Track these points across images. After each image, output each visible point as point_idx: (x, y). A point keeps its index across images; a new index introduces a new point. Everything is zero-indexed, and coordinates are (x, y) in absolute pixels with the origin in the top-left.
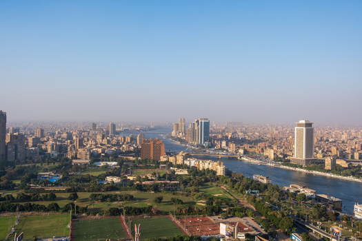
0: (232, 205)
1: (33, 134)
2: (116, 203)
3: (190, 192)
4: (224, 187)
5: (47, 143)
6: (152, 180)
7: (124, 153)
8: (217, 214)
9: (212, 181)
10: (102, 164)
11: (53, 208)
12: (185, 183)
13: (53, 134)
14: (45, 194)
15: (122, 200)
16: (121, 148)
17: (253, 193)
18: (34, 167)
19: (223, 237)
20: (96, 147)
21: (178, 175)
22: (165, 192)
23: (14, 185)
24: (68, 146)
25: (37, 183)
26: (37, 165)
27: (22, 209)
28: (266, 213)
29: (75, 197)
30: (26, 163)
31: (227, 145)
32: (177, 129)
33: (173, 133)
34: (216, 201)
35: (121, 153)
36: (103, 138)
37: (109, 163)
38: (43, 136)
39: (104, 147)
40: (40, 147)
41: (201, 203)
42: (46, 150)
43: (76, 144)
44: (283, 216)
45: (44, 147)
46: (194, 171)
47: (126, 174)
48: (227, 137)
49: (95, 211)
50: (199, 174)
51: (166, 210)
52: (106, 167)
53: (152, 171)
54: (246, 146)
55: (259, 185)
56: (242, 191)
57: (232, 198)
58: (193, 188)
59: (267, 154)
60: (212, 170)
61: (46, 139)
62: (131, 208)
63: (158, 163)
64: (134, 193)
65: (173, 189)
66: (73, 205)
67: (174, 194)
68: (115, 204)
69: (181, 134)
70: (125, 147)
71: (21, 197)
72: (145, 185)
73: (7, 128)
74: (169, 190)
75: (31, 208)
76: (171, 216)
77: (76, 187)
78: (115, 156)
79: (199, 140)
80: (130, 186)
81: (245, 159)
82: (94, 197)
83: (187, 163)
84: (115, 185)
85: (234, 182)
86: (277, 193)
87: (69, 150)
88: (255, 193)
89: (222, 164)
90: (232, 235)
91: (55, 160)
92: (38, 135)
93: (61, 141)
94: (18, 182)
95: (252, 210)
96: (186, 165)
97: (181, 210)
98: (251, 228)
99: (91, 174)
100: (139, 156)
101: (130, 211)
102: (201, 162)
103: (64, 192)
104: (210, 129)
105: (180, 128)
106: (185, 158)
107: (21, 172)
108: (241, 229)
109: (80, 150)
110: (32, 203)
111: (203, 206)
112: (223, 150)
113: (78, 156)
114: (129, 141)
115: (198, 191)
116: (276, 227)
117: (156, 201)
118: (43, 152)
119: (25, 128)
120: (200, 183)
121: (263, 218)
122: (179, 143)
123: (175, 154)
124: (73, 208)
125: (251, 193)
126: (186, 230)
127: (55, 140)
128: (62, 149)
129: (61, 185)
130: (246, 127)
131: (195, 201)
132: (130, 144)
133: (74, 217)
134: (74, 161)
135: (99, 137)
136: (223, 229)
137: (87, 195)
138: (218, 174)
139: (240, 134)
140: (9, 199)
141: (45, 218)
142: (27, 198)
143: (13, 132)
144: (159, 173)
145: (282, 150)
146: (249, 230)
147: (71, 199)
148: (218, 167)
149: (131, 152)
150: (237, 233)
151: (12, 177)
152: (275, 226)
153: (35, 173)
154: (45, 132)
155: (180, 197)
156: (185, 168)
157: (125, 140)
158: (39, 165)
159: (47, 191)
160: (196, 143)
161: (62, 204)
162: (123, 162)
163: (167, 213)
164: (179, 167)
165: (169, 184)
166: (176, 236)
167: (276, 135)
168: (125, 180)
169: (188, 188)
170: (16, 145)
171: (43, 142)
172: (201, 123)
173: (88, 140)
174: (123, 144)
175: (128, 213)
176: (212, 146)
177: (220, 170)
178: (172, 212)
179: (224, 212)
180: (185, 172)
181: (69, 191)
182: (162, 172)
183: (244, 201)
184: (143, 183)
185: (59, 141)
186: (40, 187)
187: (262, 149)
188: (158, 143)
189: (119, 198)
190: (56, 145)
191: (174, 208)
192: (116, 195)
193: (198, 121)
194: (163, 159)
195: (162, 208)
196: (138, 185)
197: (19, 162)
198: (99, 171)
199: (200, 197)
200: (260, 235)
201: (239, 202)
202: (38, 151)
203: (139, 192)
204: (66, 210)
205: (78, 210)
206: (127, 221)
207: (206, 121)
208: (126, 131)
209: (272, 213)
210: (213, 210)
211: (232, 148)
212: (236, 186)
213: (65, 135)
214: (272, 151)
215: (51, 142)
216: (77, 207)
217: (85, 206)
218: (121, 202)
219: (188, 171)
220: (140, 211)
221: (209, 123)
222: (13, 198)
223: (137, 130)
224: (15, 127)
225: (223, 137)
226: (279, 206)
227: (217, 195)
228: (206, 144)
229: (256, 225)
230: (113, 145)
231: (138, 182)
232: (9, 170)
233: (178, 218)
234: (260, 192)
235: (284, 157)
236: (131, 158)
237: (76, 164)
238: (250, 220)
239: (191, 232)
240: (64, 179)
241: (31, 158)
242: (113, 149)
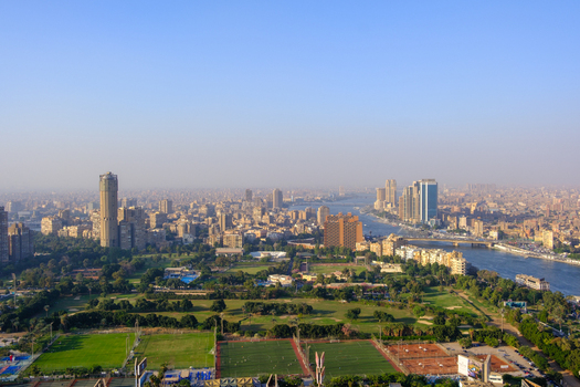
0: (479, 326)
1: (157, 208)
2: (285, 317)
3: (406, 302)
4: (464, 294)
5: (177, 222)
6: (342, 281)
7: (296, 237)
8: (453, 339)
9: (444, 283)
10: (262, 255)
11: (188, 322)
12: (398, 286)
13: (186, 209)
14: (176, 301)
15: (295, 313)
16: (292, 230)
17: (516, 306)
18: (159, 259)
19: (464, 379)
20: (253, 228)
21: (385, 274)
22: (365, 301)
23: (132, 287)
24: (208, 226)
25: (164, 284)
26: (164, 255)
27: (144, 323)
28: (541, 341)
29: (221, 307)
30: (147, 252)
31: (469, 223)
32: (383, 198)
33: (377, 205)
34: (450, 317)
35: (292, 237)
36: (263, 214)
37: (272, 253)
38: (171, 211)
39: (264, 228)
40: (167, 228)
41: (426, 321)
42: (176, 234)
43: (222, 222)
44: (573, 347)
45: (172, 228)
46: (413, 267)
47: (301, 270)
48: (468, 210)
49: (253, 330)
50: (422, 272)
51: (365, 331)
52: (268, 260)
53: (342, 266)
54: (503, 226)
55: (527, 292)
56: (496, 303)
57: (478, 313)
58: (411, 294)
59: (541, 239)
60: (443, 266)
61: (175, 216)
62: (309, 326)
63: (353, 255)
64: (313, 302)
65: (377, 297)
66: (218, 319)
67: (379, 305)
68: (284, 320)
69: (389, 205)
70: (297, 228)
71: (141, 305)
72: (330, 290)
73: (119, 199)
74: (371, 297)
75: (156, 322)
76: (375, 340)
77: (222, 291)
78: (283, 243)
79: (421, 214)
80: (307, 290)
81: (501, 247)
82: (251, 308)
83: (401, 253)
84: (283, 289)
85: (482, 286)
86: (561, 307)
87: (210, 232)
88: (519, 306)
89: (460, 255)
90: (479, 375)
91: (189, 249)
92: (164, 209)
93: (199, 219)
94: (136, 282)
95: (515, 335)
96: (399, 257)
97: (391, 331)
98: (512, 365)
99: (245, 270)
100: (320, 243)
101: (307, 331)
102: (424, 252)
103: (204, 298)
104: (440, 197)
105: (387, 196)
106: (398, 245)
107: (140, 266)
108: (494, 366)
109: (228, 233)
110: (158, 314)
111: (428, 326)
112: (461, 231)
113: (225, 243)
114: (304, 218)
115: (420, 301)
116: (559, 365)
117: (349, 316)
118: (172, 236)
119: (144, 200)
120: (423, 288)
121: (536, 349)
122: (386, 220)
123: (380, 239)
124: (219, 323)
125: (513, 305)
126: (400, 365)
127: (189, 218)
128: (200, 231)
129: (200, 288)
130: (502, 192)
131: (415, 317)
132: (306, 223)
133: (220, 338)
134: (219, 250)
135: (256, 212)
136: (463, 365)
137: (240, 304)
138: (453, 273)
139: (491, 205)
140: (125, 307)
141: (177, 338)
142: (149, 307)
143: (128, 206)
144: (353, 270)
145: (568, 232)
146: (510, 369)
147: (215, 310)
148: (454, 260)
149: (307, 236)
150: (489, 373)
151: (128, 274)
152: (557, 364)
153: (160, 269)
154: (174, 205)
155: (390, 311)
156: (397, 262)
157: (297, 217)
158: (166, 255)
159: (179, 297)
160: (414, 221)
161: (201, 317)
162: (295, 251)
163: (368, 336)
164: (387, 260)
165: (369, 288)
166: (383, 374)
167: (558, 205)
168: (299, 282)
169: (402, 295)
170: (132, 225)
171: (171, 221)
172: (424, 186)
173: (240, 217)
174: (295, 222)
175: (305, 334)
176: (443, 225)
177: (457, 266)
178: (376, 334)
179: (465, 336)
180: (398, 269)
181: (211, 297)
182: (359, 267)
183: (501, 318)
184: (329, 286)
185: (195, 218)
186: (168, 290)
187: (532, 231)
188: (351, 220)
189: (289, 310)
190: (191, 224)
191: (379, 327)
192: (285, 305)
193: (417, 185)
194: (360, 247)
195: (359, 327)
196: (320, 289)
197: (137, 252)
198: (258, 266)
199: (423, 311)
200: (530, 378)
201: (491, 320)
202: (165, 234)
203: (322, 300)
204: (208, 326)
205: (227, 328)
206: (303, 347)
207: (431, 183)
208: (300, 202)
209: (551, 341)
210: (445, 333)
211: (478, 228)
212: (485, 293)
213: (203, 210)
214: (550, 234)
215: (183, 221)
216: (225, 322)
217: (237, 321)
218: (292, 317)
219: (402, 268)
220: (323, 332)
221: (436, 186)
222: (131, 306)
223: (318, 201)
224: (131, 198)
225: (461, 209)
226: (566, 330)
227: (452, 308)
228: (432, 222)
229: (522, 361)
230: (278, 224)
231: (320, 285)
232: (124, 263)
233: (386, 345)
234: (528, 305)
235: (573, 245)
236: (309, 246)
237: (222, 255)
238: (511, 351)
239: (408, 367)
240: (204, 278)
241: (154, 246)
242: (279, 231)
